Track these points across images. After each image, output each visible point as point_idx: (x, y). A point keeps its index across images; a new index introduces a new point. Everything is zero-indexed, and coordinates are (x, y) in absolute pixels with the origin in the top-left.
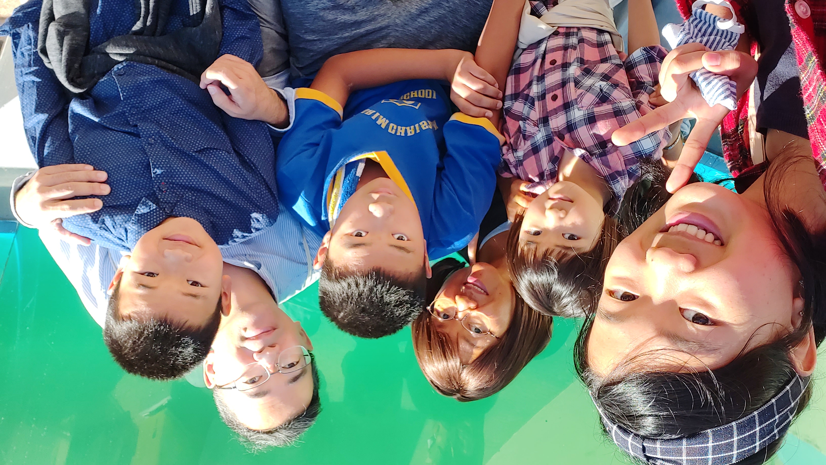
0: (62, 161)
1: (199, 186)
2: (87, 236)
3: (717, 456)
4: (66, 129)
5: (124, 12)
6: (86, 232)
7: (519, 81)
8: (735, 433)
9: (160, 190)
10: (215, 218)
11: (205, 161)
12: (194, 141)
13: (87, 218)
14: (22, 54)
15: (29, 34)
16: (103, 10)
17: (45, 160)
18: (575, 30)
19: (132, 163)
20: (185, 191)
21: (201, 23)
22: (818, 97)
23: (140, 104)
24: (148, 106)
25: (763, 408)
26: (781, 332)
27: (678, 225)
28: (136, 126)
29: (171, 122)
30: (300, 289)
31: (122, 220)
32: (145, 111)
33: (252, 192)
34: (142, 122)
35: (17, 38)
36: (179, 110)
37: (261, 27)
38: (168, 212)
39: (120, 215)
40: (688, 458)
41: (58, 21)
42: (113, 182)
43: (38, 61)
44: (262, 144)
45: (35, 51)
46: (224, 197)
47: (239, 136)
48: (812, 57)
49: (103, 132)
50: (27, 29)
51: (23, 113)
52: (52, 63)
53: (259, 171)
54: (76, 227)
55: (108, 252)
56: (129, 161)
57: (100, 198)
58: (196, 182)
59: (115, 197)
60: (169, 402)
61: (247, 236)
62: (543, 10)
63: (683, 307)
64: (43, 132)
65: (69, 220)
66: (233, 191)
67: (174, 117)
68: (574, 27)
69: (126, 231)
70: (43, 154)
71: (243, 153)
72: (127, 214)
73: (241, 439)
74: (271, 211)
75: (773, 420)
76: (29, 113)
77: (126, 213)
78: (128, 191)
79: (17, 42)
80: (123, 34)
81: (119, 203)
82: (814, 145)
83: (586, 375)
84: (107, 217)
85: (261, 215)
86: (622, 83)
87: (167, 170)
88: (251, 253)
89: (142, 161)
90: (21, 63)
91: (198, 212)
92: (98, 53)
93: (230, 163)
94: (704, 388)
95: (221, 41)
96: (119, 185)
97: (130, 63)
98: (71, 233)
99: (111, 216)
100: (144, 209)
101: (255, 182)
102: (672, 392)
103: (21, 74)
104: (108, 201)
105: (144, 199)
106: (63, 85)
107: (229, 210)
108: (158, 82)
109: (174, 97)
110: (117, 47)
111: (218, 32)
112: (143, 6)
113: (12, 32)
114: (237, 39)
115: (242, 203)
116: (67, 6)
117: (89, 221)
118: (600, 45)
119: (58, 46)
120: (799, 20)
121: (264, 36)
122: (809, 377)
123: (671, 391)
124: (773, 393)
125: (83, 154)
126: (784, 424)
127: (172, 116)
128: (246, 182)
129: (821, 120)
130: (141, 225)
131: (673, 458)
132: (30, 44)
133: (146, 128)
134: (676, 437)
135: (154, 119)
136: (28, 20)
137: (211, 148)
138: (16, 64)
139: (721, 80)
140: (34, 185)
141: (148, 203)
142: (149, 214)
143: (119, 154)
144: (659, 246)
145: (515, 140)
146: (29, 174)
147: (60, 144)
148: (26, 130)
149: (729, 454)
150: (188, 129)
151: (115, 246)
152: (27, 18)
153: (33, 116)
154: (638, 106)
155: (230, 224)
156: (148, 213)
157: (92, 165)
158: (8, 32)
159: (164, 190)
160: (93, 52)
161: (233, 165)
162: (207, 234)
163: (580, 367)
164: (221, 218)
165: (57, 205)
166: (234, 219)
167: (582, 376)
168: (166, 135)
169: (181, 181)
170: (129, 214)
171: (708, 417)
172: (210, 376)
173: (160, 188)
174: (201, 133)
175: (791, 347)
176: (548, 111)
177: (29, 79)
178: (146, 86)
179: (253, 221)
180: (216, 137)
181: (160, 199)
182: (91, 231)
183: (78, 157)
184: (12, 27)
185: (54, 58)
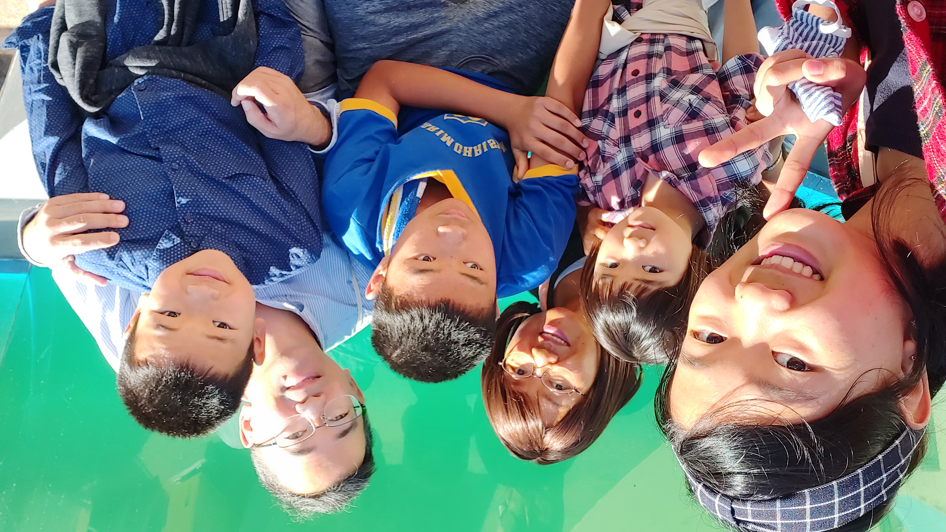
0: (75, 190)
1: (230, 218)
2: (103, 275)
3: (816, 519)
4: (80, 153)
5: (145, 19)
6: (102, 270)
7: (598, 95)
8: (836, 495)
9: (185, 222)
10: (249, 254)
11: (236, 188)
12: (225, 166)
13: (102, 254)
14: (31, 69)
15: (39, 46)
16: (121, 18)
17: (56, 189)
18: (662, 37)
19: (153, 191)
20: (214, 222)
21: (233, 31)
22: (933, 112)
23: (163, 124)
24: (172, 126)
25: (868, 466)
26: (889, 379)
27: (771, 257)
28: (158, 149)
29: (198, 144)
30: (350, 335)
31: (142, 256)
32: (169, 132)
33: (290, 223)
34: (165, 145)
35: (25, 52)
36: (207, 131)
37: (302, 36)
38: (195, 247)
39: (140, 250)
40: (783, 522)
41: (70, 31)
42: (132, 213)
43: (49, 78)
44: (304, 169)
45: (45, 65)
46: (259, 230)
47: (277, 159)
48: (927, 65)
49: (120, 156)
50: (37, 40)
51: (31, 136)
52: (64, 79)
53: (298, 200)
54: (90, 265)
55: (129, 294)
56: (150, 189)
57: (116, 232)
58: (227, 213)
59: (134, 231)
60: (203, 465)
61: (286, 275)
62: (625, 14)
63: (775, 350)
64: (54, 157)
65: (82, 257)
66: (269, 223)
67: (202, 139)
68: (660, 34)
69: (147, 268)
70: (54, 183)
71: (282, 179)
72: (148, 249)
73: (285, 506)
74: (313, 245)
75: (879, 479)
76: (38, 136)
77: (146, 248)
78: (148, 222)
79: (26, 56)
80: (144, 45)
81: (138, 237)
82: (929, 166)
83: (668, 427)
84: (125, 252)
85: (302, 250)
86: (715, 97)
87: (193, 199)
88: (292, 294)
89: (165, 189)
90: (30, 80)
91: (229, 246)
92: (116, 66)
93: (266, 190)
94: (800, 443)
95: (256, 52)
96: (139, 216)
97: (152, 76)
98: (85, 272)
99: (129, 252)
100: (166, 243)
101: (295, 212)
102: (764, 447)
103: (29, 92)
104: (126, 234)
105: (166, 232)
106: (76, 103)
107: (264, 244)
108: (183, 98)
109: (202, 116)
110: (138, 59)
111: (253, 42)
112: (166, 12)
113: (20, 45)
114: (275, 49)
115: (280, 237)
116: (80, 14)
117: (105, 257)
118: (690, 53)
119: (70, 59)
120: (912, 23)
121: (306, 46)
122: (922, 431)
123: (763, 445)
124: (879, 448)
125: (98, 181)
126: (893, 484)
127: (199, 137)
128: (285, 212)
129: (937, 137)
130: (163, 261)
131: (766, 521)
132: (40, 58)
133: (169, 152)
134: (770, 498)
135: (179, 141)
136: (38, 30)
137: (243, 174)
138: (24, 80)
139: (823, 92)
140: (42, 217)
141: (171, 236)
142: (172, 249)
143: (138, 181)
144: (750, 281)
145: (594, 163)
146: (39, 205)
147: (72, 171)
148: (34, 156)
149: (830, 517)
150: (218, 152)
151: (134, 286)
152: (36, 29)
153: (42, 140)
154: (733, 124)
155: (266, 261)
156: (171, 247)
157: (108, 194)
158: (15, 44)
159: (189, 221)
160: (111, 65)
161: (269, 193)
162: (240, 271)
163: (662, 418)
164: (255, 254)
165: (67, 240)
166: (270, 255)
167: (664, 429)
168: (192, 158)
169: (210, 211)
170: (150, 249)
171: (804, 475)
172: (247, 433)
173: (185, 220)
174: (233, 157)
175: (900, 396)
176: (630, 129)
177: (38, 98)
178: (170, 103)
179: (293, 257)
180: (250, 162)
181: (186, 232)
182: (107, 269)
183: (92, 184)
184: (20, 38)
185: (67, 73)
